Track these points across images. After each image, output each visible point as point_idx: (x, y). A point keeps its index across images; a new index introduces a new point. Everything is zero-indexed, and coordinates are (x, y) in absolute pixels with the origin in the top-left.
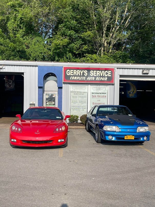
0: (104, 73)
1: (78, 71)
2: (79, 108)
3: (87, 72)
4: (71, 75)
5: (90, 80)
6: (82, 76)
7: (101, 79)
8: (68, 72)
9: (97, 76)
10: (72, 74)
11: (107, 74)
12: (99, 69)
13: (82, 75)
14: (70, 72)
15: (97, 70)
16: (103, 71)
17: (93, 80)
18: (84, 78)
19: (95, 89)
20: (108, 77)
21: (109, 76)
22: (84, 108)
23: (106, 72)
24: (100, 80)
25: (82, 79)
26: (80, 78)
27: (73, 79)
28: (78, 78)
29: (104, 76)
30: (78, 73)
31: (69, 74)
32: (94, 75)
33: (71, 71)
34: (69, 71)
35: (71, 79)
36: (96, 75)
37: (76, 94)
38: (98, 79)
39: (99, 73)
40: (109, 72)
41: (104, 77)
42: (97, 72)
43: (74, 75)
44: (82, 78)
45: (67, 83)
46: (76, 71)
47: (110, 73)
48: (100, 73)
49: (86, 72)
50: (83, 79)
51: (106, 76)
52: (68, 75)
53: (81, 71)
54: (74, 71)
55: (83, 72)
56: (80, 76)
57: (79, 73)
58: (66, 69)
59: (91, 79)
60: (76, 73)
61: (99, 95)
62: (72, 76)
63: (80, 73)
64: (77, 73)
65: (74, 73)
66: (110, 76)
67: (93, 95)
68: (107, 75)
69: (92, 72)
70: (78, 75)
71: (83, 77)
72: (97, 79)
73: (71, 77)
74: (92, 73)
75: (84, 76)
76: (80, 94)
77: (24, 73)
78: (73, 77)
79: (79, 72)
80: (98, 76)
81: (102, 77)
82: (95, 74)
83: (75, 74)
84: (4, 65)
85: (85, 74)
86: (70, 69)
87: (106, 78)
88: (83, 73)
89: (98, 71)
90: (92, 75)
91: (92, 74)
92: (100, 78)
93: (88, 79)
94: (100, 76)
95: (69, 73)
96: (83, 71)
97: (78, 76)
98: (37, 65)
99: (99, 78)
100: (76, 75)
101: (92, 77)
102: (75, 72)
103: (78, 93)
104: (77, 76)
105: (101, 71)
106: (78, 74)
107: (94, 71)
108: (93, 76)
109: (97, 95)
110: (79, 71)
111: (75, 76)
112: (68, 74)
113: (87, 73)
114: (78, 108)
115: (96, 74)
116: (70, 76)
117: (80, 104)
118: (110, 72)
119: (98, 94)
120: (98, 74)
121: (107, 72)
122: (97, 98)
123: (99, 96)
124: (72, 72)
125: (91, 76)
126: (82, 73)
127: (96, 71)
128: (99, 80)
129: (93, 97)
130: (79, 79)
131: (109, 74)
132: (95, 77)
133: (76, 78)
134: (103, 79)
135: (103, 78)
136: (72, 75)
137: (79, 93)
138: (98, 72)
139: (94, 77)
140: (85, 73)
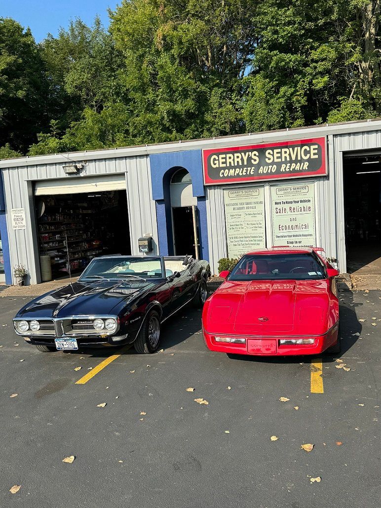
0: (299, 152)
1: (236, 155)
2: (247, 239)
3: (257, 154)
4: (222, 165)
5: (265, 172)
6: (247, 166)
7: (293, 167)
8: (215, 159)
9: (282, 163)
10: (223, 163)
11: (306, 152)
12: (287, 143)
13: (245, 163)
14: (218, 160)
15: (281, 148)
16: (296, 148)
17: (273, 171)
18: (252, 170)
19: (282, 192)
20: (309, 160)
21: (313, 157)
22: (259, 239)
23: (305, 150)
24: (291, 170)
25: (246, 172)
26: (242, 172)
27: (226, 175)
28: (237, 172)
29: (299, 158)
30: (236, 160)
31: (217, 166)
32: (276, 160)
33: (221, 156)
34: (217, 158)
35: (221, 176)
36: (279, 160)
37: (239, 209)
38: (285, 169)
39: (288, 153)
40: (312, 147)
41: (302, 161)
42: (283, 153)
43: (228, 165)
44: (247, 170)
45: (214, 186)
46: (231, 155)
47: (314, 149)
48: (290, 155)
49: (255, 155)
50: (248, 173)
51: (306, 158)
52: (214, 166)
53: (243, 154)
54: (228, 156)
55: (249, 155)
56: (243, 166)
57: (239, 160)
58: (209, 153)
59: (269, 171)
60: (231, 160)
61: (293, 205)
62: (224, 168)
63: (242, 159)
64: (234, 160)
65: (228, 161)
66: (316, 156)
67: (279, 206)
68: (308, 155)
69: (269, 153)
70: (236, 164)
71: (249, 169)
72: (283, 169)
73: (222, 171)
74: (271, 157)
75: (252, 165)
76: (248, 208)
77: (126, 173)
78: (227, 170)
79: (238, 157)
80: (286, 162)
81: (296, 161)
82: (278, 158)
83: (230, 163)
84: (86, 161)
85: (252, 161)
86: (218, 152)
87: (307, 164)
88: (249, 159)
89: (284, 150)
90: (270, 161)
91: (269, 159)
92: (290, 166)
93: (260, 171)
94: (291, 162)
95: (217, 162)
96: (247, 153)
97: (238, 166)
98: (148, 153)
99: (288, 167)
100: (233, 165)
101: (270, 167)
102: (230, 158)
103: (243, 206)
104: (235, 168)
105: (291, 149)
106: (238, 162)
107: (276, 151)
108: (273, 163)
109: (287, 206)
110: (239, 154)
111: (230, 167)
112: (215, 164)
113: (257, 158)
114: (245, 239)
115: (280, 157)
116: (219, 169)
117: (250, 231)
118: (316, 147)
119: (290, 205)
120: (286, 157)
121: (308, 149)
122: (289, 213)
123: (294, 209)
124: (222, 158)
125: (268, 164)
126: (245, 158)
127: (279, 150)
128: (287, 170)
129: (278, 211)
130: (241, 174)
131: (312, 152)
132: (279, 165)
133: (232, 172)
134: (297, 168)
135: (299, 164)
136: (224, 165)
137: (245, 206)
138: (286, 152)
139: (275, 166)
140: (254, 157)
